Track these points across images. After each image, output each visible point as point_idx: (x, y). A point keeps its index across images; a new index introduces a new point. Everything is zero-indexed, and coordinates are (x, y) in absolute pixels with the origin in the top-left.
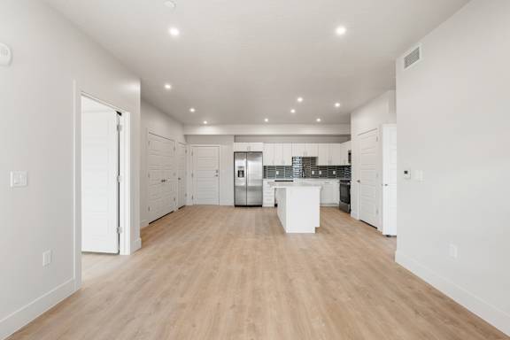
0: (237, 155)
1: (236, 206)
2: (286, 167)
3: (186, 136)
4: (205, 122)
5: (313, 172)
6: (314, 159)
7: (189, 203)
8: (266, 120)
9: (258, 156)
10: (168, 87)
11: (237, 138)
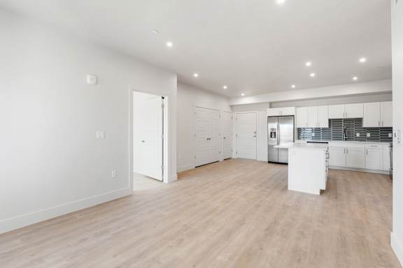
0: (271, 119)
1: (269, 162)
2: (323, 129)
3: (232, 107)
4: (243, 95)
5: (358, 135)
6: (360, 120)
7: (234, 156)
8: (293, 86)
9: (290, 119)
10: (196, 75)
11: (271, 105)
